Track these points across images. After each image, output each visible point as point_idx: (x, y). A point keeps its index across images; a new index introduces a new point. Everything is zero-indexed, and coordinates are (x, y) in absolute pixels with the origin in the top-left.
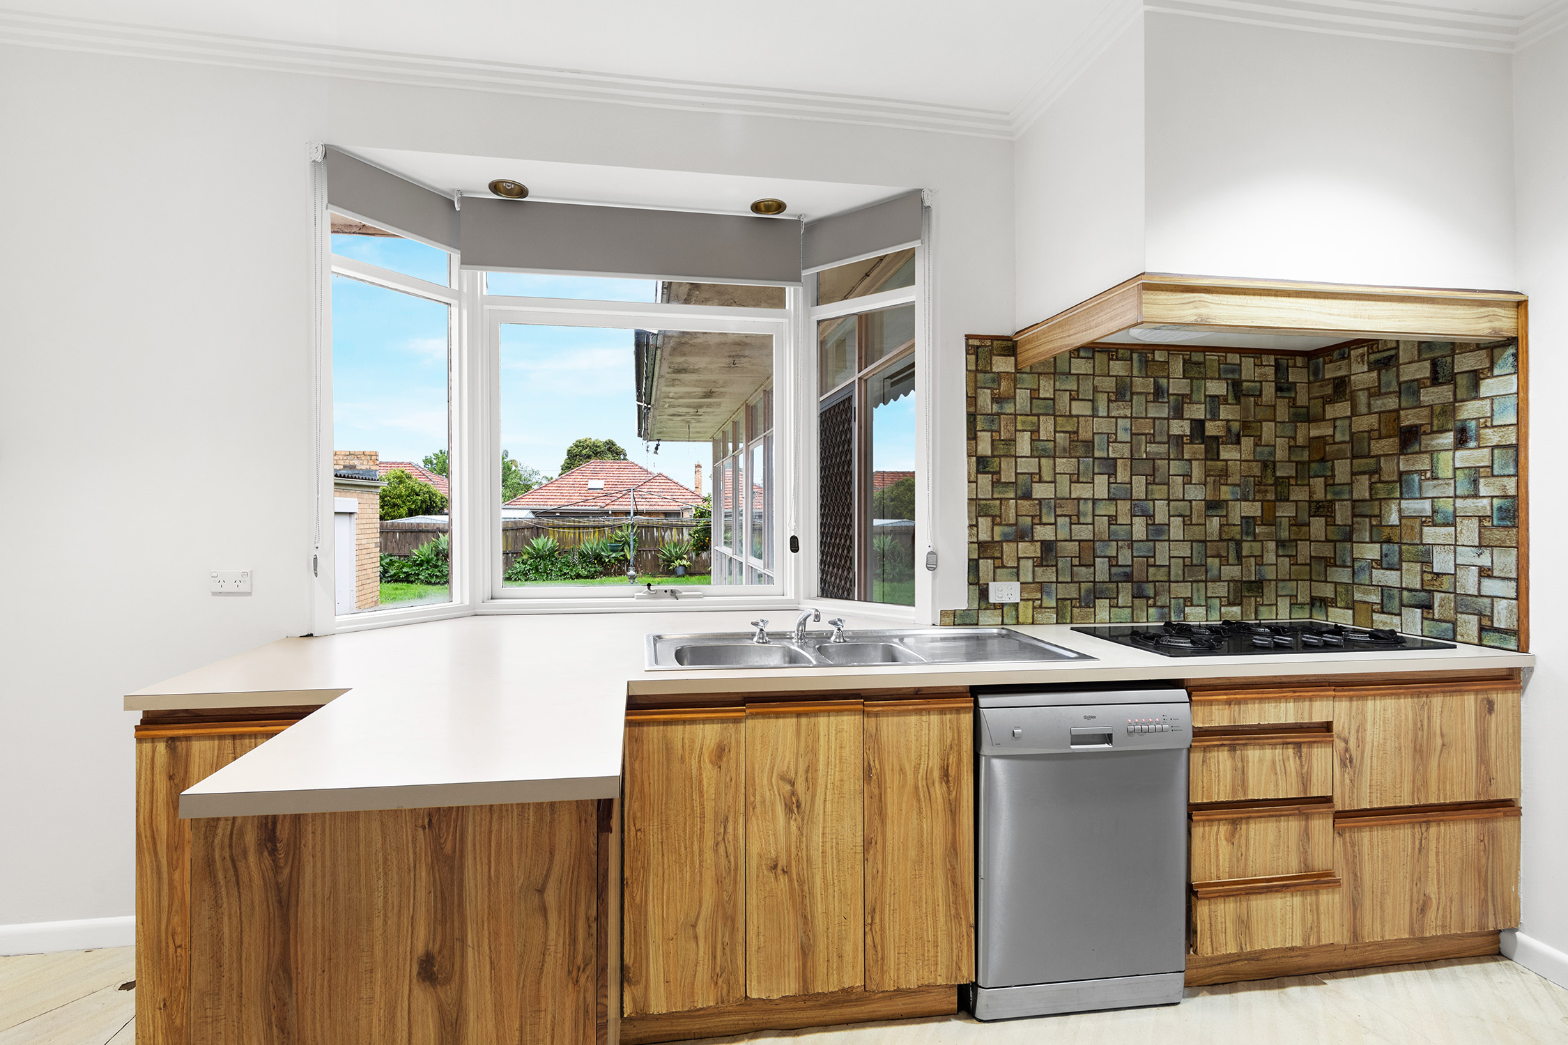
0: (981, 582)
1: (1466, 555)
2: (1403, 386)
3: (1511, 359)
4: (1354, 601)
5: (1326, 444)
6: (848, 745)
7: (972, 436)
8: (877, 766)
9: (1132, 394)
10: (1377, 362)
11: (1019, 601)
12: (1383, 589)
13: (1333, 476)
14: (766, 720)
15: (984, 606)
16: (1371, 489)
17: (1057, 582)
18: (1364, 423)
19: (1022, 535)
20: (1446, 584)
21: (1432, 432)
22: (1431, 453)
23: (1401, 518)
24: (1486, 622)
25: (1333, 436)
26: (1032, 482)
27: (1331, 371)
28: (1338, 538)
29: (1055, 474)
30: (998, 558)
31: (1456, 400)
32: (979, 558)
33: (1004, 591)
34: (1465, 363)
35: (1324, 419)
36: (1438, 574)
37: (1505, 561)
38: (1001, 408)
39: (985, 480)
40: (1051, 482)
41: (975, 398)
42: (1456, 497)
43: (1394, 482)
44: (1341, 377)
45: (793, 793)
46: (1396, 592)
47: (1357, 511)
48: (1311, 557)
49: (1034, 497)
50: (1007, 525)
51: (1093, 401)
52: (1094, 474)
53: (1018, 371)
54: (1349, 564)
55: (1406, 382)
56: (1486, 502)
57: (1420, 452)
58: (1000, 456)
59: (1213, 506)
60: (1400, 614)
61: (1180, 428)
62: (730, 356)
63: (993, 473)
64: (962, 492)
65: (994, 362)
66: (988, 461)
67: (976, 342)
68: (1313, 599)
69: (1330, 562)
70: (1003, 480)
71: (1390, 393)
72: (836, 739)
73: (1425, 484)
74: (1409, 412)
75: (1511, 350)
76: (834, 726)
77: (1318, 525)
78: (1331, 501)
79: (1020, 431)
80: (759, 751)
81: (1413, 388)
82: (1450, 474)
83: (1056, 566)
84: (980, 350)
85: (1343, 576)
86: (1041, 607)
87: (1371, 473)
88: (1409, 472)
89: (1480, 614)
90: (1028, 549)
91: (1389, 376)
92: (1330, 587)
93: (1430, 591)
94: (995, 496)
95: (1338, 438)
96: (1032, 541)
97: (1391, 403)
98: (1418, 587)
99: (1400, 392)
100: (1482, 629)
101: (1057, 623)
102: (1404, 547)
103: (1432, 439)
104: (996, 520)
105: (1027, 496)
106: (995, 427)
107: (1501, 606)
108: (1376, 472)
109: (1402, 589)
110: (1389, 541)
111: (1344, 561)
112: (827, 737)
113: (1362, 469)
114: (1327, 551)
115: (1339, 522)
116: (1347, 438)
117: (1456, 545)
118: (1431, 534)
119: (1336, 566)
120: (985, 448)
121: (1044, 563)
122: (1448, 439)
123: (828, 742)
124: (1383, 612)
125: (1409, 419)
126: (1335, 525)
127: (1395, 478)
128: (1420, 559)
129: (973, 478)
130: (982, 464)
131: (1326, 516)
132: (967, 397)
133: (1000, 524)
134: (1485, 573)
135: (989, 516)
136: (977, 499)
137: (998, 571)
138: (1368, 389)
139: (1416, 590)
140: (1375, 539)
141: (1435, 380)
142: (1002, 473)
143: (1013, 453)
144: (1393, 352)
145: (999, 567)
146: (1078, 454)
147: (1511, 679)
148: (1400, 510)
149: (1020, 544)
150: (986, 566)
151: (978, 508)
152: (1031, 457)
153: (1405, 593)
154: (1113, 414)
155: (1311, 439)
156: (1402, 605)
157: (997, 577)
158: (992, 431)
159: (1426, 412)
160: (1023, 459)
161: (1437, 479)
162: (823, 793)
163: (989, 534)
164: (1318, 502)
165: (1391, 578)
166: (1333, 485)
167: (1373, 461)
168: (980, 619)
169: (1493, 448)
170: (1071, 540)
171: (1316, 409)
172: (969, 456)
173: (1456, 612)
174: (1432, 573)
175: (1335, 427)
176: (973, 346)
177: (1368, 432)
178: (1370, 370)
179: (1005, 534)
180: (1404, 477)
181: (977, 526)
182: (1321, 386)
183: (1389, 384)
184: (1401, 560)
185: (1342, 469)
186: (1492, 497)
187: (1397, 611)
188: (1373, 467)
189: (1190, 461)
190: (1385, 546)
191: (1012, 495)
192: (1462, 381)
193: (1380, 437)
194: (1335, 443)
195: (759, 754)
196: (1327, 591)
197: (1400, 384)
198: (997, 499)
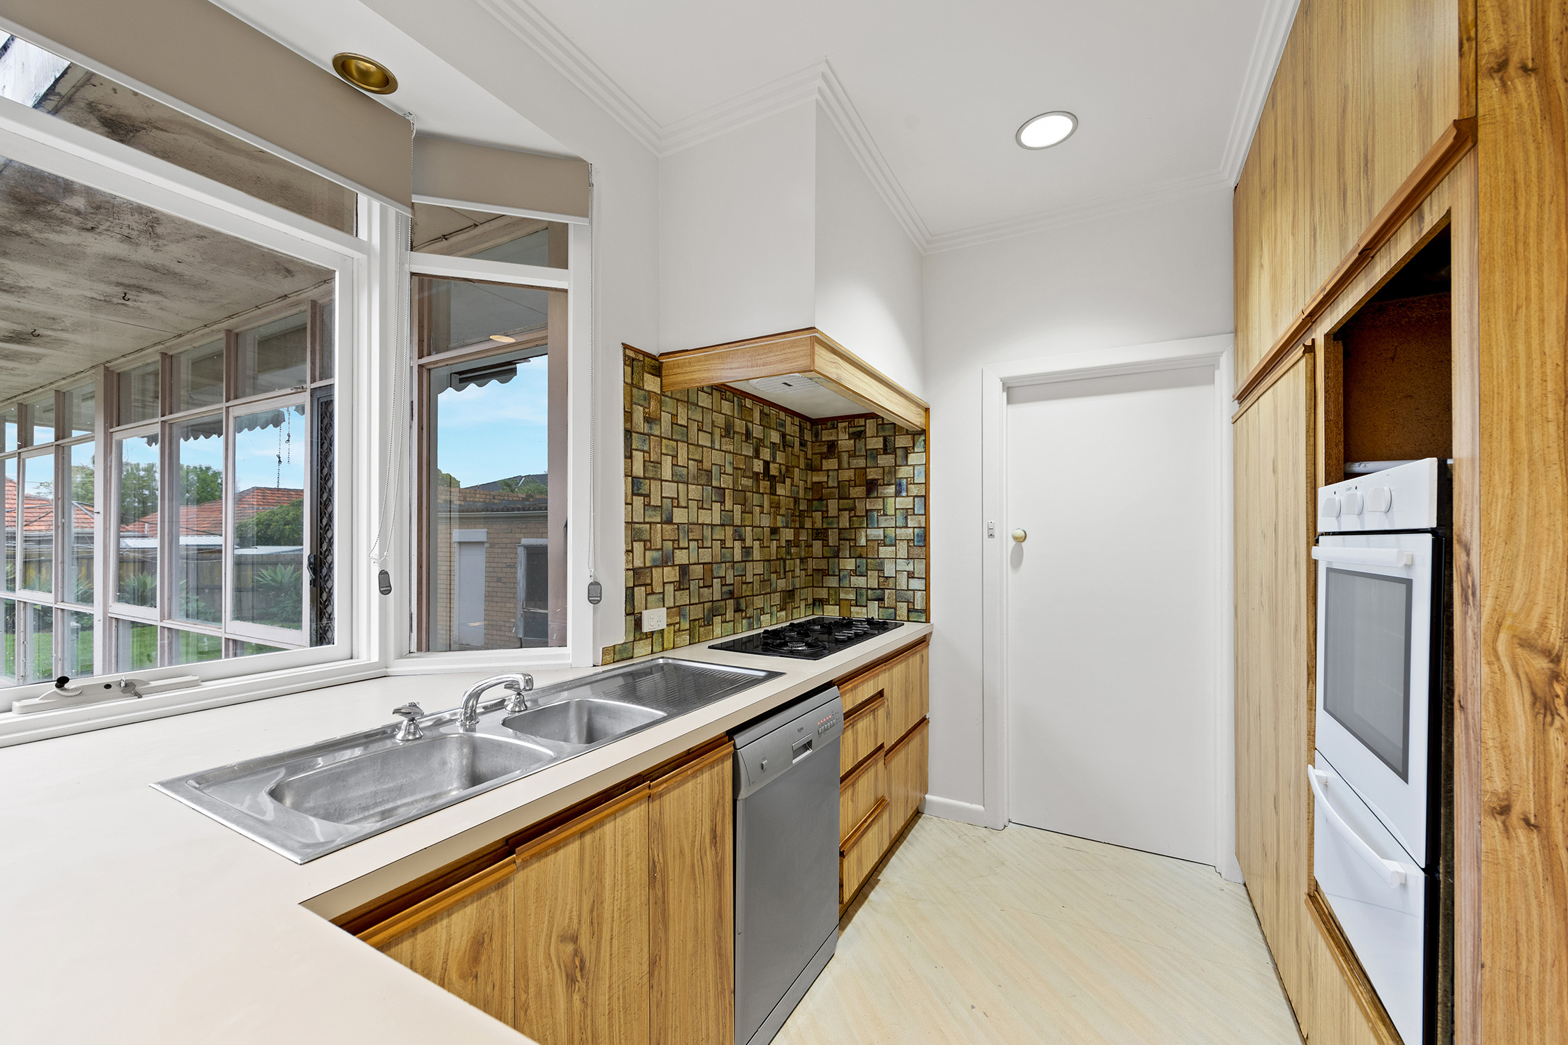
0: (636, 612)
1: (902, 565)
2: (869, 452)
3: (923, 443)
4: (840, 600)
5: (823, 488)
6: (634, 849)
7: (629, 456)
8: (661, 860)
9: (734, 432)
10: (854, 433)
11: (664, 627)
12: (858, 590)
13: (827, 511)
14: (543, 861)
15: (638, 637)
16: (850, 521)
17: (690, 604)
18: (847, 475)
19: (666, 561)
20: (891, 583)
21: (884, 485)
22: (884, 498)
23: (867, 541)
24: (911, 606)
25: (827, 482)
26: (673, 507)
27: (826, 436)
28: (831, 555)
29: (688, 500)
30: (649, 585)
31: (896, 465)
32: (634, 586)
33: (654, 619)
34: (902, 441)
35: (821, 470)
36: (887, 577)
37: (919, 567)
38: (651, 428)
39: (638, 501)
40: (685, 507)
41: (631, 413)
42: (896, 527)
43: (863, 516)
44: (832, 441)
45: (576, 952)
46: (864, 591)
47: (842, 536)
48: (813, 570)
49: (674, 522)
50: (655, 550)
51: (711, 434)
52: (712, 501)
53: (663, 394)
54: (837, 573)
55: (870, 449)
56: (911, 530)
57: (877, 497)
58: (650, 479)
59: (774, 531)
60: (866, 606)
61: (758, 466)
62: (118, 284)
63: (645, 496)
64: (620, 514)
65: (645, 379)
66: (641, 483)
67: (632, 354)
68: (814, 600)
69: (825, 573)
70: (652, 504)
71: (861, 456)
72: (623, 846)
73: (880, 518)
74: (872, 470)
75: (923, 438)
76: (620, 830)
77: (817, 545)
78: (825, 529)
79: (664, 454)
80: (532, 917)
81: (872, 454)
82: (893, 513)
83: (689, 589)
84: (635, 363)
85: (832, 582)
86: (679, 630)
87: (850, 510)
88: (871, 510)
89: (908, 602)
90: (671, 574)
91: (860, 444)
92: (825, 590)
93: (883, 589)
94: (646, 520)
95: (830, 484)
96: (674, 565)
97: (861, 463)
98: (876, 587)
99: (866, 456)
100: (909, 611)
101: (690, 644)
102: (869, 560)
103: (884, 489)
104: (648, 545)
105: (669, 521)
106: (646, 448)
107: (918, 594)
108: (853, 510)
109: (868, 589)
110: (860, 557)
111: (834, 572)
112: (613, 849)
113: (845, 507)
114: (823, 565)
115: (830, 544)
116: (836, 485)
117: (896, 558)
118: (885, 552)
119: (829, 575)
120: (638, 470)
121: (682, 587)
122: (891, 490)
123: (615, 855)
124: (857, 606)
125: (872, 474)
126: (828, 546)
127: (864, 514)
128: (878, 568)
129: (629, 501)
130: (636, 486)
131: (823, 540)
132: (625, 411)
133: (650, 549)
134: (911, 575)
135: (641, 541)
136: (632, 523)
137: (649, 597)
138: (848, 451)
139: (875, 589)
140: (852, 555)
141: (885, 451)
142: (652, 496)
143: (659, 476)
144: (862, 428)
145: (649, 594)
146: (703, 482)
147: (923, 641)
148: (866, 536)
149: (665, 568)
150: (640, 592)
151: (634, 533)
152: (672, 481)
153: (869, 591)
154: (723, 448)
155: (813, 483)
156: (868, 600)
157: (648, 605)
158: (644, 451)
159: (881, 471)
160: (667, 483)
161: (887, 515)
162: (609, 930)
163: (642, 560)
164: (817, 529)
165: (860, 582)
166: (827, 517)
167: (851, 501)
168: (635, 651)
169: (914, 497)
170: (699, 564)
171: (816, 462)
172: (626, 476)
173: (896, 602)
174: (884, 577)
175: (828, 476)
176: (629, 357)
177: (849, 481)
178: (850, 439)
179: (654, 560)
180: (869, 513)
181: (632, 551)
182: (820, 445)
183: (860, 450)
184: (867, 569)
185: (833, 505)
186: (914, 528)
187: (865, 604)
188: (851, 506)
189: (762, 494)
190: (858, 560)
191: (659, 520)
192: (899, 452)
193: (855, 486)
194: (828, 488)
195: (533, 919)
196: (823, 594)
197: (866, 451)
198: (648, 523)
